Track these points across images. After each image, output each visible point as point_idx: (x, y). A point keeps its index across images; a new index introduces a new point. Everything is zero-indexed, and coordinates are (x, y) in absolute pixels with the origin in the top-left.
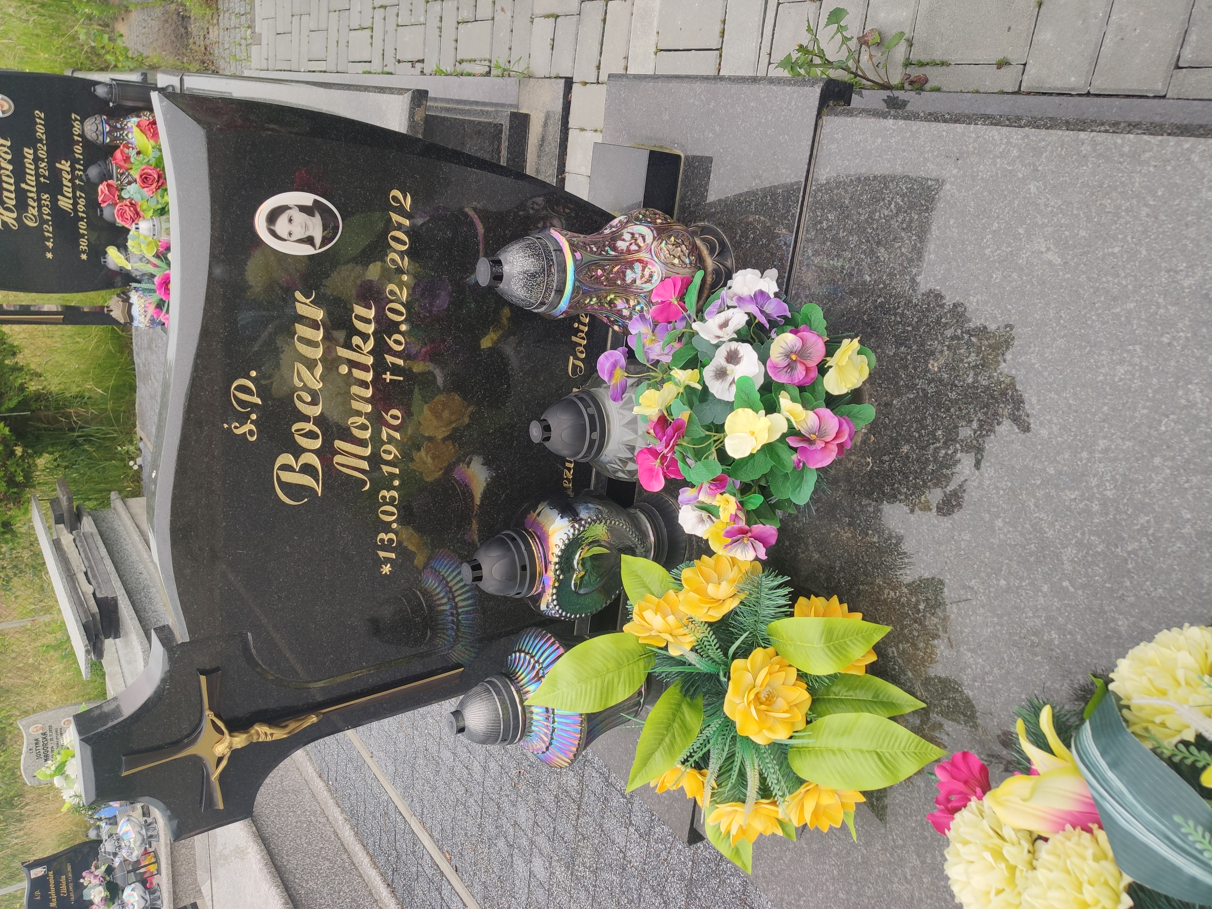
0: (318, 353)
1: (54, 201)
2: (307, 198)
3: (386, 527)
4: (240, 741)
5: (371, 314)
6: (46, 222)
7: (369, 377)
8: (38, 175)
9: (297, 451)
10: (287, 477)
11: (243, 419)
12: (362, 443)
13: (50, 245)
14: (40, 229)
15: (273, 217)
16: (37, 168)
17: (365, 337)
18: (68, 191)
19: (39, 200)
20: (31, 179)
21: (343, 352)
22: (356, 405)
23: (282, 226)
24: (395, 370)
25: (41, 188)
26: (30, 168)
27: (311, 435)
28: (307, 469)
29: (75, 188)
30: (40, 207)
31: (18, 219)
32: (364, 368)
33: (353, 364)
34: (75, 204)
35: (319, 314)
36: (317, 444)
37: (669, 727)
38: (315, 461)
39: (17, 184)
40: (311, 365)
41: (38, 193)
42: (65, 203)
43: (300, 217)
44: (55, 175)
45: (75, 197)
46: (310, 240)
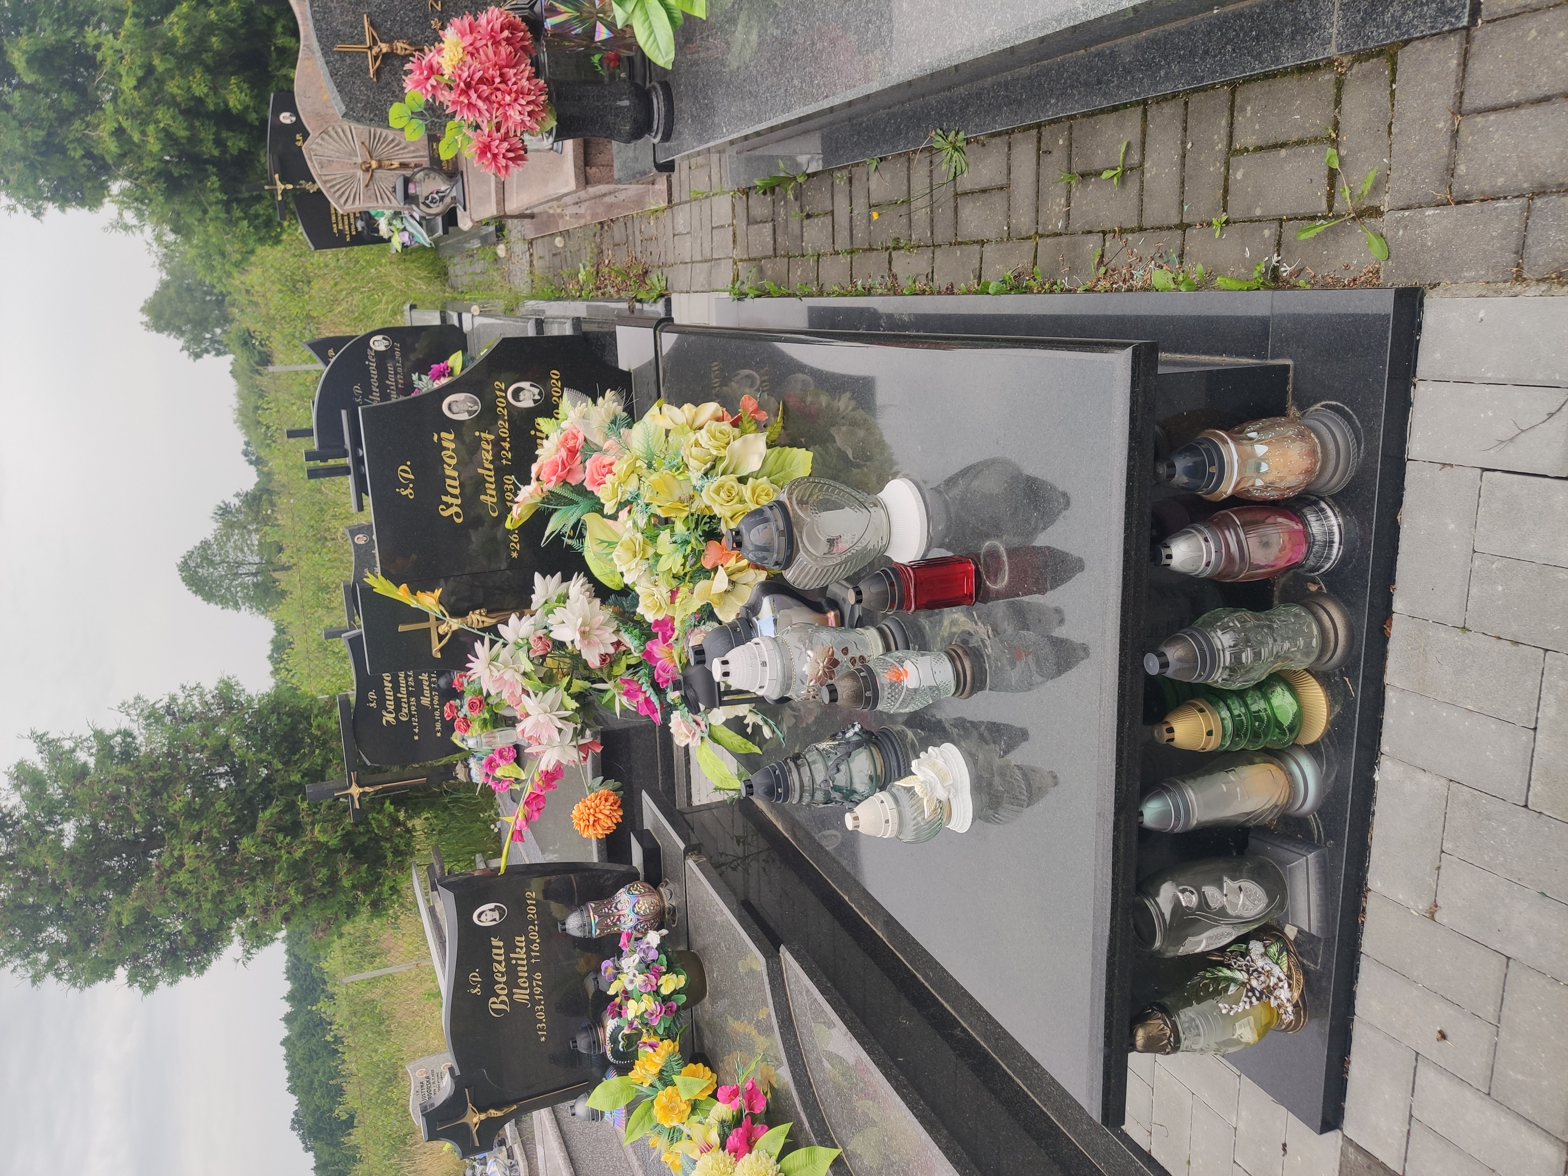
0: (502, 958)
1: (418, 701)
2: (492, 905)
3: (541, 1021)
4: (483, 1116)
5: (523, 939)
6: (414, 716)
7: (525, 962)
8: (407, 686)
9: (498, 996)
10: (494, 1006)
11: (475, 987)
12: (525, 989)
13: (416, 730)
14: (410, 721)
15: (479, 916)
16: (407, 682)
17: (521, 948)
18: (427, 693)
19: (409, 702)
20: (403, 690)
21: (512, 955)
22: (520, 974)
23: (483, 918)
24: (536, 957)
25: (410, 694)
26: (403, 682)
27: (503, 989)
28: (502, 1002)
29: (431, 690)
30: (409, 707)
31: (396, 718)
32: (523, 959)
33: (517, 959)
34: (432, 700)
35: (501, 944)
36: (506, 992)
37: (642, 1118)
38: (506, 999)
39: (395, 695)
40: (500, 963)
41: (408, 698)
42: (425, 701)
43: (489, 913)
44: (419, 683)
45: (432, 696)
46: (495, 920)
